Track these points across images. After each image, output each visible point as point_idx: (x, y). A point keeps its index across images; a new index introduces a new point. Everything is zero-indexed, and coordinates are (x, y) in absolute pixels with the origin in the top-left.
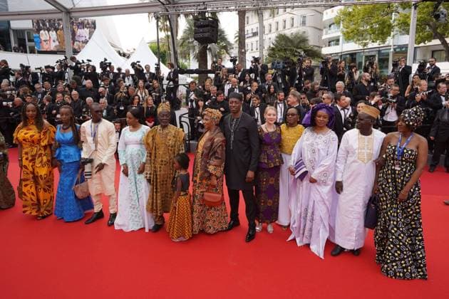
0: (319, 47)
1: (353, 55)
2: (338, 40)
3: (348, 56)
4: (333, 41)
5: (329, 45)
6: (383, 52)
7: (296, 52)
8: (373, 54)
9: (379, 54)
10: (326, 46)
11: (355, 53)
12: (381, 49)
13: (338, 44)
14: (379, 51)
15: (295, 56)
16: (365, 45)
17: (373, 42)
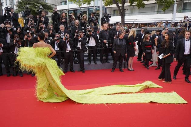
0: (55, 5)
1: (75, 11)
2: (66, 2)
3: (72, 11)
4: (63, 2)
5: (61, 5)
6: (90, 9)
7: (36, 5)
8: (85, 10)
9: (88, 11)
10: (59, 5)
11: (76, 10)
12: (89, 8)
13: (66, 4)
14: (88, 9)
15: (36, 8)
16: (80, 5)
17: (84, 3)
